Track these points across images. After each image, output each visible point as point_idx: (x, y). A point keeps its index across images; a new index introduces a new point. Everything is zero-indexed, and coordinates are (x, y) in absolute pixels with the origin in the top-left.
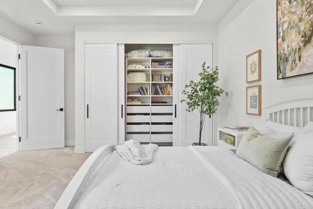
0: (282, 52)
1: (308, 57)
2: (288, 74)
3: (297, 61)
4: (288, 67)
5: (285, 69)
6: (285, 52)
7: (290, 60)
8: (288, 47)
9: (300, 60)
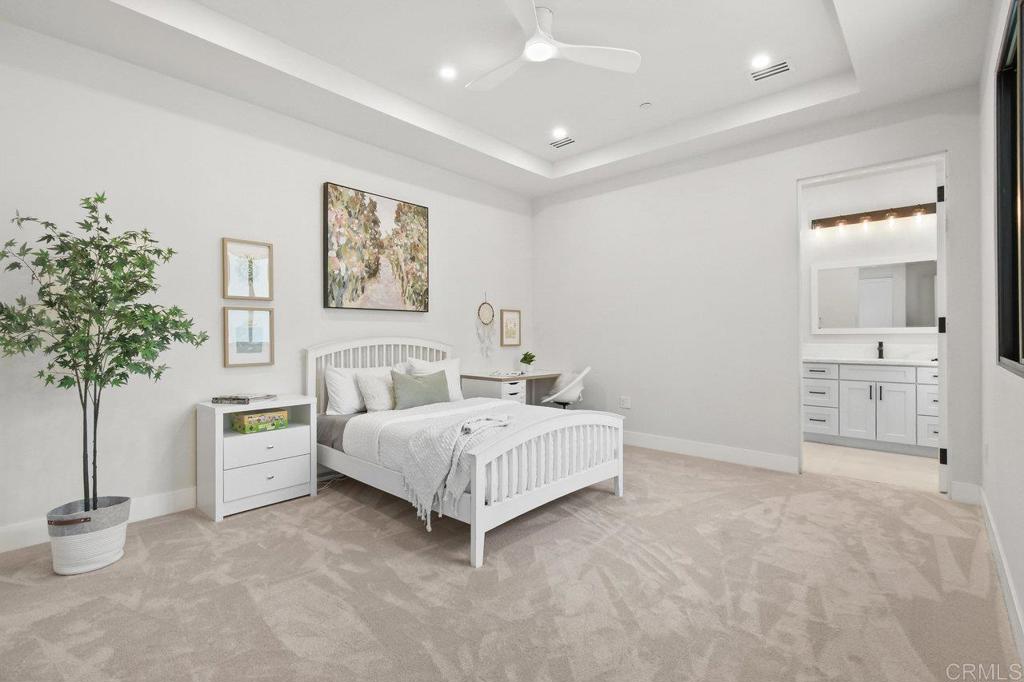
0: (337, 272)
1: (372, 290)
2: (346, 304)
3: (359, 292)
4: (347, 295)
5: (342, 296)
6: (343, 274)
7: (350, 287)
8: (347, 270)
9: (363, 292)
